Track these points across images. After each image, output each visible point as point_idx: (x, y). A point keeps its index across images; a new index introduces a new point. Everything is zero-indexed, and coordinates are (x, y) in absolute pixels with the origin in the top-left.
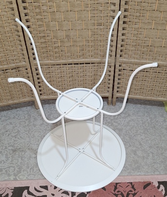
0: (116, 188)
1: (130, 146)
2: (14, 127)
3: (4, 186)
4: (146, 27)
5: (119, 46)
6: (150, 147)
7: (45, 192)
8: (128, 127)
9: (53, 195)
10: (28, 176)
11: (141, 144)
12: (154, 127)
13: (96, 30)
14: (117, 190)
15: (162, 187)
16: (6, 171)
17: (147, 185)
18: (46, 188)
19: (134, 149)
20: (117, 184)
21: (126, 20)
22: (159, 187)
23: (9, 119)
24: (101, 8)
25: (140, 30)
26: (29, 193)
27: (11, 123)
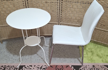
0: (56, 67)
1: (63, 53)
2: (21, 45)
3: (16, 65)
4: (69, 13)
5: (60, 18)
6: (70, 54)
7: (31, 67)
8: (63, 47)
9: (34, 68)
10: (25, 62)
11: (67, 53)
12: (73, 47)
13: (52, 13)
14: (57, 68)
15: (73, 67)
16: (17, 60)
17: (67, 66)
18: (31, 66)
19: (64, 54)
20: (57, 65)
21: (62, 10)
22: (71, 67)
23: (19, 42)
24: (53, 6)
25: (67, 13)
26: (25, 67)
27: (20, 44)
